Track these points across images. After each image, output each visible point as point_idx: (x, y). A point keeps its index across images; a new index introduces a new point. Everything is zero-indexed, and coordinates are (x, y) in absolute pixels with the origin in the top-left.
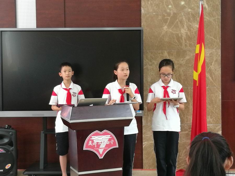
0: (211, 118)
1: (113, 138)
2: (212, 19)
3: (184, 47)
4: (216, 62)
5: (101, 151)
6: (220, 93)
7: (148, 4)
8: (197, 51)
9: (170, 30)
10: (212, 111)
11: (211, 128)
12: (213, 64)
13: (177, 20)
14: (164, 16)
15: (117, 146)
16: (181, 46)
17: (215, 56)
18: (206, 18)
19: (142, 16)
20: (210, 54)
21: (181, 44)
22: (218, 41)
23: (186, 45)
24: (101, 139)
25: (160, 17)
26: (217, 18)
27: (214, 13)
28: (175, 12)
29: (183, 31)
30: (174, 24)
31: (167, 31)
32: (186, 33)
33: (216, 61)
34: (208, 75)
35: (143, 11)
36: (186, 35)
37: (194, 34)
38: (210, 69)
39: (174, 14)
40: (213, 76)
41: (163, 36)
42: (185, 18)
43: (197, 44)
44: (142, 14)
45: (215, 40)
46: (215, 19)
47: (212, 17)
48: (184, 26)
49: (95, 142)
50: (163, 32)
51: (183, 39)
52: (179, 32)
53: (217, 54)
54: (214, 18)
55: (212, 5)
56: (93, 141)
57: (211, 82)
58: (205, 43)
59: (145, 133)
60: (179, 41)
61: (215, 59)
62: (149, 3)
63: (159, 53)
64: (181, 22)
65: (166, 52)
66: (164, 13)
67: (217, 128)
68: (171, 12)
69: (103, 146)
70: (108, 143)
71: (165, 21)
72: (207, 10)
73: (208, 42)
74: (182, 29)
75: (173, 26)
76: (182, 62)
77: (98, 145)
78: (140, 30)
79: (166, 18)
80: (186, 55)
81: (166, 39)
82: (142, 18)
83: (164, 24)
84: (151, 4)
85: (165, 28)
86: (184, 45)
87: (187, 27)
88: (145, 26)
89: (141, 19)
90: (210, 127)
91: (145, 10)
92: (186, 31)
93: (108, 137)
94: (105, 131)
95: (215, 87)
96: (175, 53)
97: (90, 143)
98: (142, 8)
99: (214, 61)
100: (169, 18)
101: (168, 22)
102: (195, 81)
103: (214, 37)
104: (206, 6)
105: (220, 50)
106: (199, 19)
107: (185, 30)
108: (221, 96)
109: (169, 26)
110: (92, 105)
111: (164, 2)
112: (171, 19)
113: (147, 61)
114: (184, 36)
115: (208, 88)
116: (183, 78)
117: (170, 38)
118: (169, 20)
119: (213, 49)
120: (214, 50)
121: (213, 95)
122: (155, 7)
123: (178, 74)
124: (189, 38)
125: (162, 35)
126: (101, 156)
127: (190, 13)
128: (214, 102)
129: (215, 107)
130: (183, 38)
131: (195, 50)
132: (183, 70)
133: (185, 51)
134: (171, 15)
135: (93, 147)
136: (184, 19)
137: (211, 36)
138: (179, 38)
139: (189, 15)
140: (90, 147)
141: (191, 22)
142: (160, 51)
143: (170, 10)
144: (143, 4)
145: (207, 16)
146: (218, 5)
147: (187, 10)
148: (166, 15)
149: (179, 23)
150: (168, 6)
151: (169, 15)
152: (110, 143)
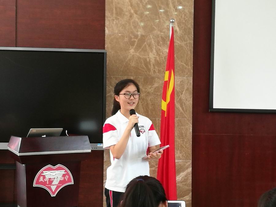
0: (180, 153)
1: (68, 174)
2: (183, 44)
3: (153, 73)
4: (187, 91)
5: (53, 188)
6: (191, 126)
7: (113, 23)
8: (166, 79)
9: (138, 54)
10: (182, 146)
11: (180, 165)
12: (184, 92)
13: (146, 43)
14: (131, 38)
15: (72, 183)
16: (149, 72)
17: (186, 85)
18: (177, 42)
19: (106, 37)
20: (181, 82)
21: (149, 70)
22: (190, 68)
23: (154, 71)
24: (54, 174)
25: (126, 39)
26: (190, 43)
27: (186, 37)
28: (143, 34)
29: (152, 56)
30: (142, 47)
31: (133, 55)
32: (155, 58)
33: (188, 89)
34: (177, 105)
35: (107, 31)
36: (155, 60)
37: (163, 59)
38: (180, 99)
39: (142, 36)
40: (184, 106)
41: (130, 60)
42: (155, 42)
43: (167, 70)
44: (106, 34)
45: (187, 67)
46: (187, 44)
47: (184, 42)
48: (152, 50)
49: (47, 177)
50: (129, 56)
51: (152, 65)
52: (147, 56)
53: (188, 82)
54: (186, 42)
55: (183, 28)
56: (44, 177)
57: (181, 113)
58: (176, 70)
60: (147, 66)
61: (186, 88)
62: (115, 23)
64: (150, 45)
66: (131, 35)
67: (187, 164)
68: (139, 33)
69: (56, 182)
70: (62, 179)
71: (132, 43)
72: (179, 33)
73: (179, 68)
74: (151, 53)
75: (141, 50)
76: (150, 90)
78: (103, 53)
79: (133, 40)
80: (155, 82)
81: (133, 64)
82: (106, 39)
83: (131, 47)
84: (116, 24)
85: (132, 51)
86: (152, 71)
87: (157, 51)
88: (109, 49)
89: (104, 40)
90: (179, 163)
91: (109, 31)
92: (154, 56)
93: (63, 172)
94: (59, 165)
95: (186, 119)
96: (142, 80)
97: (41, 179)
98: (106, 28)
99: (185, 90)
100: (136, 40)
101: (135, 45)
102: (163, 112)
103: (185, 63)
104: (177, 28)
105: (192, 78)
106: (169, 43)
107: (154, 54)
108: (191, 129)
109: (136, 49)
110: (45, 136)
111: (131, 23)
112: (138, 41)
114: (153, 61)
115: (178, 120)
116: (150, 107)
117: (137, 63)
118: (136, 43)
119: (184, 76)
120: (185, 78)
121: (183, 127)
122: (121, 28)
123: (145, 104)
124: (158, 63)
125: (128, 59)
126: (54, 193)
127: (160, 36)
128: (184, 135)
129: (186, 140)
130: (151, 63)
131: (164, 77)
132: (150, 99)
133: (153, 78)
134: (139, 37)
135: (44, 183)
136: (153, 42)
137: (182, 62)
138: (147, 63)
139: (159, 38)
140: (41, 183)
141: (160, 46)
142: (126, 77)
143: (137, 31)
144: (107, 23)
145: (178, 40)
146: (190, 29)
147: (156, 32)
148: (133, 37)
149: (147, 46)
150: (135, 27)
151: (136, 37)
152: (64, 179)
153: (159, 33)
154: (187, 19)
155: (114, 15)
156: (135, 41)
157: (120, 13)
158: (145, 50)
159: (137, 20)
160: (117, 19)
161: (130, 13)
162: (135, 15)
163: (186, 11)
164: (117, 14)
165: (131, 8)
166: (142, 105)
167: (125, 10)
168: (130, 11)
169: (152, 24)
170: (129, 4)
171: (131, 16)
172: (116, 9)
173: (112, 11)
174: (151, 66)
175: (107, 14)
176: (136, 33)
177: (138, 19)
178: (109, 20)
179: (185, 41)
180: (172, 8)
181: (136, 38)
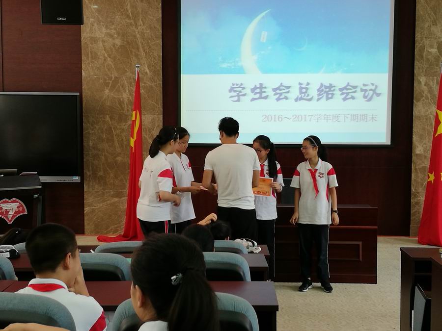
1: (22, 206)
2: (153, 85)
3: (126, 112)
8: (134, 118)
9: (112, 94)
12: (155, 129)
13: (119, 84)
14: (106, 80)
15: (26, 213)
16: (123, 111)
17: (157, 122)
19: (83, 79)
21: (123, 108)
22: (160, 106)
24: (10, 206)
25: (101, 81)
26: (159, 84)
27: (156, 78)
28: (117, 76)
29: (125, 96)
30: (116, 88)
31: (108, 96)
32: (128, 97)
33: (158, 126)
35: (83, 74)
36: (128, 99)
38: (152, 135)
39: (116, 78)
41: (105, 100)
43: (134, 111)
44: (83, 77)
46: (156, 84)
48: (125, 90)
49: (4, 208)
50: (104, 97)
52: (121, 96)
53: (159, 119)
55: (153, 70)
56: (2, 208)
59: (86, 199)
60: (121, 105)
61: (156, 125)
62: (90, 66)
63: (101, 118)
64: (123, 86)
65: (108, 116)
66: (105, 77)
68: (113, 76)
69: (12, 212)
70: (17, 210)
71: (107, 85)
72: (149, 74)
73: (150, 107)
74: (124, 93)
75: (115, 90)
76: (124, 127)
77: (7, 212)
78: (76, 96)
79: (107, 81)
81: (108, 104)
82: (83, 81)
83: (106, 88)
84: (92, 67)
85: (107, 91)
86: (126, 110)
87: (129, 91)
91: (86, 73)
93: (17, 204)
94: (14, 199)
96: (117, 118)
98: (83, 71)
99: (156, 127)
100: (111, 82)
101: (110, 86)
103: (156, 103)
104: (147, 70)
105: (162, 116)
107: (127, 95)
109: (111, 90)
110: (3, 176)
111: (105, 66)
113: (89, 125)
114: (126, 101)
116: (125, 143)
117: (112, 102)
119: (155, 114)
120: (156, 116)
122: (96, 71)
123: (120, 139)
124: (131, 103)
125: (103, 99)
126: (10, 221)
127: (132, 77)
130: (125, 102)
132: (125, 135)
134: (113, 79)
135: (2, 214)
136: (126, 83)
137: (152, 101)
138: (121, 103)
142: (102, 116)
143: (111, 74)
144: (83, 66)
145: (148, 81)
146: (159, 71)
147: (128, 74)
148: (107, 78)
149: (121, 87)
150: (109, 70)
151: (110, 78)
152: (19, 210)
153: (131, 75)
154: (156, 61)
155: (90, 59)
156: (109, 83)
157: (95, 57)
158: (118, 91)
159: (110, 63)
160: (92, 62)
161: (104, 57)
162: (109, 59)
163: (155, 54)
164: (92, 57)
165: (104, 52)
166: (118, 141)
167: (99, 54)
168: (104, 55)
169: (125, 66)
170: (103, 48)
171: (105, 60)
172: (91, 53)
173: (88, 55)
174: (124, 105)
175: (84, 58)
176: (110, 75)
177: (112, 62)
178: (85, 64)
179: (155, 82)
180: (142, 51)
181: (111, 80)
